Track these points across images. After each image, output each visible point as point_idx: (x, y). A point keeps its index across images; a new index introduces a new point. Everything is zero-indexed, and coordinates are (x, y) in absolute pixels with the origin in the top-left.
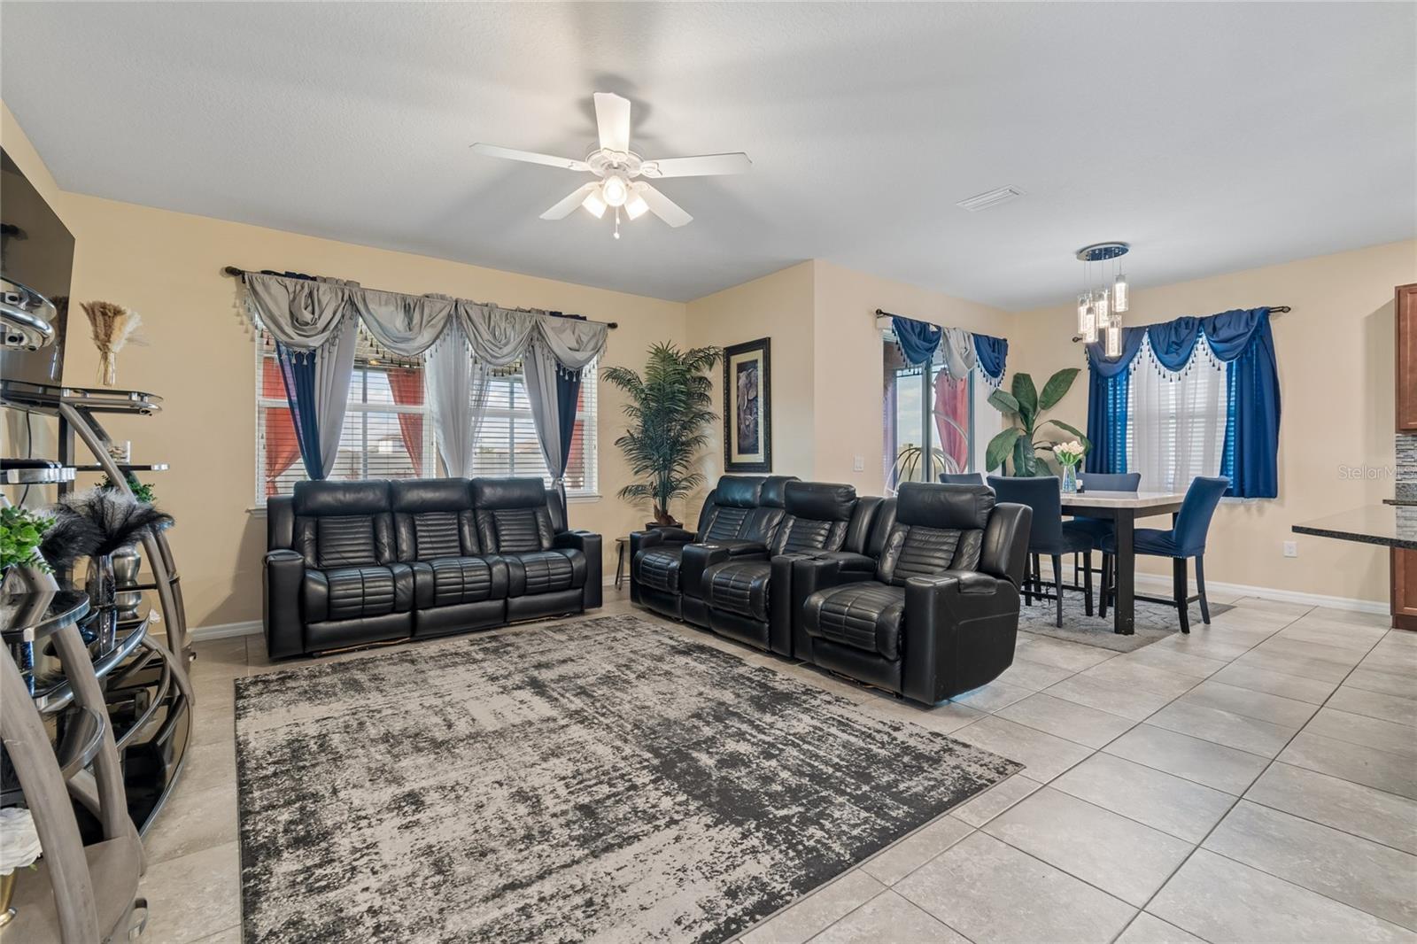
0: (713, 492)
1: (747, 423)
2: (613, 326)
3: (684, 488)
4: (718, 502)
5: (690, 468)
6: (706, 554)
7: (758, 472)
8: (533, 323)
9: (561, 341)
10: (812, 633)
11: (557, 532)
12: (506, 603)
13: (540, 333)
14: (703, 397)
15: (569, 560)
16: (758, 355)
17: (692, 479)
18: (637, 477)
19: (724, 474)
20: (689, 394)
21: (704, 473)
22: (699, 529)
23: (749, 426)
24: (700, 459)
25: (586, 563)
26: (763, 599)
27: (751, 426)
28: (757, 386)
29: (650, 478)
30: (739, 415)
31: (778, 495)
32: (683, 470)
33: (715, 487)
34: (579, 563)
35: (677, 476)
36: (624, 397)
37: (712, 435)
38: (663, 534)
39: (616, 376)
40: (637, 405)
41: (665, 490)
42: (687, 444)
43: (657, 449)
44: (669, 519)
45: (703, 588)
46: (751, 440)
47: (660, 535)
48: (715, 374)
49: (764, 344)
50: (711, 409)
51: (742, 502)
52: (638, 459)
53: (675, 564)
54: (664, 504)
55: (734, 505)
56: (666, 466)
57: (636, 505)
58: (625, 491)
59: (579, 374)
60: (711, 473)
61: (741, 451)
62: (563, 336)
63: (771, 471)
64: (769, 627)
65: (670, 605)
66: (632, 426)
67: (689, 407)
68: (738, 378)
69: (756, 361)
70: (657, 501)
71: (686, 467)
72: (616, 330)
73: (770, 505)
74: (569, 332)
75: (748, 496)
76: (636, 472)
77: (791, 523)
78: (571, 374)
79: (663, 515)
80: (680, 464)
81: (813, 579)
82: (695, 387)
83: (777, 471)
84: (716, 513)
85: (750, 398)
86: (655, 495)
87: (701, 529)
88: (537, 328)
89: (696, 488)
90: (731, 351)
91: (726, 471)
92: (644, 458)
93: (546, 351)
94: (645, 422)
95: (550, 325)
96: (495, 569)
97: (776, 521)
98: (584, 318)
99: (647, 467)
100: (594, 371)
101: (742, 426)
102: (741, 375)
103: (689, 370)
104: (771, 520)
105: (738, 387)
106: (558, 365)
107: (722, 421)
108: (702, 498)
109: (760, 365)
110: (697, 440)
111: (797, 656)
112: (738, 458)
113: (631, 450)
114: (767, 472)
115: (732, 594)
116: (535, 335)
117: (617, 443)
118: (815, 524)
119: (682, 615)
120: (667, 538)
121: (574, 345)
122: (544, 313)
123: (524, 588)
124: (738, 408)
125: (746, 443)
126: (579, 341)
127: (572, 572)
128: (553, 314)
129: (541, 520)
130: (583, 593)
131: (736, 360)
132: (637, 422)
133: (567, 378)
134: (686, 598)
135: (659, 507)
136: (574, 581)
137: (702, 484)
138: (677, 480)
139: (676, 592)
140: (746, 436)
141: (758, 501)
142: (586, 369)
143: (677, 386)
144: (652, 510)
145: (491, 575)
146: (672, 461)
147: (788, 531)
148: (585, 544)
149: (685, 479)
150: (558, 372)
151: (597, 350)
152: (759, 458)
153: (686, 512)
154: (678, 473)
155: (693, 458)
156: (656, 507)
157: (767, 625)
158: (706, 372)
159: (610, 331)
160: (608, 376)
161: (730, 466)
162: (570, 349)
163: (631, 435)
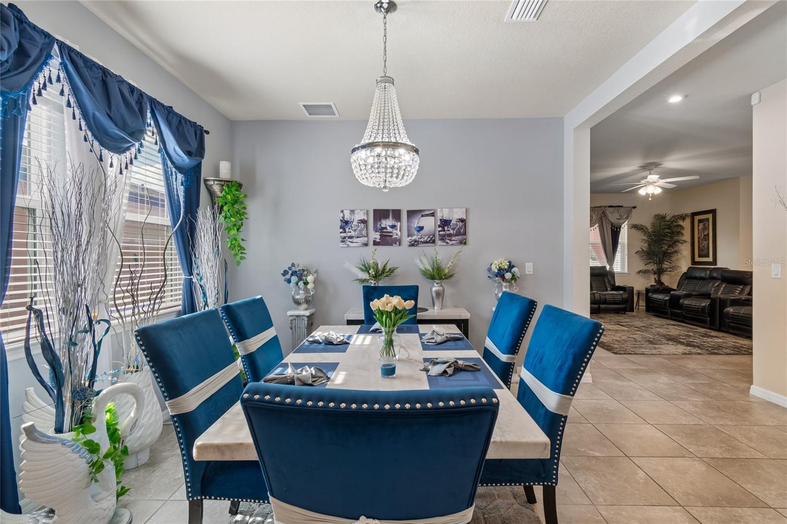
0: (685, 273)
1: (703, 244)
2: (635, 207)
3: (670, 271)
4: (687, 277)
5: (673, 263)
6: (682, 295)
7: (709, 265)
8: (602, 211)
9: (613, 217)
10: (727, 320)
11: (612, 285)
12: (599, 306)
13: (604, 214)
14: (679, 233)
15: (621, 294)
16: (710, 216)
17: (674, 268)
18: (646, 266)
19: (691, 266)
20: (672, 233)
21: (680, 265)
22: (677, 287)
23: (704, 246)
24: (678, 260)
25: (628, 297)
26: (707, 309)
27: (706, 246)
28: (709, 230)
29: (652, 267)
30: (699, 242)
31: (718, 275)
32: (669, 264)
33: (686, 271)
34: (625, 296)
35: (666, 266)
36: (639, 235)
37: (685, 251)
38: (661, 288)
39: (635, 227)
40: (645, 238)
41: (660, 272)
42: (672, 253)
43: (656, 256)
44: (662, 284)
45: (681, 307)
46: (706, 252)
47: (659, 288)
48: (687, 224)
49: (713, 212)
50: (684, 238)
51: (699, 277)
52: (647, 260)
53: (667, 298)
54: (659, 277)
55: (696, 278)
56: (660, 262)
57: (644, 278)
58: (640, 272)
59: (620, 228)
60: (684, 265)
61: (700, 256)
62: (614, 215)
63: (716, 265)
64: (710, 320)
65: (666, 313)
66: (643, 247)
67: (671, 237)
68: (699, 226)
69: (709, 219)
70: (656, 276)
71: (670, 263)
72: (636, 209)
73: (713, 278)
74: (616, 213)
75: (703, 275)
76: (646, 265)
77: (724, 286)
78: (617, 228)
79: (659, 282)
80: (667, 261)
81: (729, 302)
82: (675, 230)
83: (720, 265)
84: (686, 281)
85: (705, 234)
86: (655, 273)
87: (679, 288)
88: (604, 213)
89: (676, 272)
90: (694, 214)
91: (692, 265)
92: (650, 259)
93: (607, 220)
94: (649, 245)
95: (609, 212)
96: (596, 295)
97: (716, 285)
98: (622, 206)
99: (651, 263)
100: (626, 226)
101: (701, 246)
102: (700, 224)
103: (672, 223)
104: (714, 284)
105: (698, 229)
106: (612, 225)
107: (690, 244)
108: (678, 276)
109: (711, 221)
110: (676, 252)
111: (722, 329)
112: (697, 259)
113: (643, 256)
114: (714, 265)
115: (693, 308)
116: (603, 215)
117: (636, 253)
118: (736, 286)
119: (671, 316)
120: (662, 290)
121: (619, 217)
122: (606, 207)
123: (605, 302)
124: (699, 238)
125: (703, 253)
126: (620, 215)
127: (623, 298)
128: (610, 207)
129: (606, 281)
130: (626, 306)
131: (697, 218)
132: (646, 245)
133: (615, 229)
134: (672, 310)
135: (657, 279)
136: (623, 302)
137: (678, 270)
138: (665, 268)
139: (668, 308)
140: (703, 250)
141: (708, 277)
142: (623, 226)
143: (666, 231)
144: (653, 280)
145: (595, 296)
146: (663, 261)
147: (722, 289)
148: (627, 290)
149: (670, 268)
150: (611, 228)
151: (627, 218)
152: (710, 259)
153: (670, 280)
154: (666, 265)
155: (673, 259)
156: (655, 279)
157: (709, 319)
158: (681, 223)
159: (633, 209)
160: (632, 228)
161: (694, 262)
162: (617, 219)
163: (643, 250)
